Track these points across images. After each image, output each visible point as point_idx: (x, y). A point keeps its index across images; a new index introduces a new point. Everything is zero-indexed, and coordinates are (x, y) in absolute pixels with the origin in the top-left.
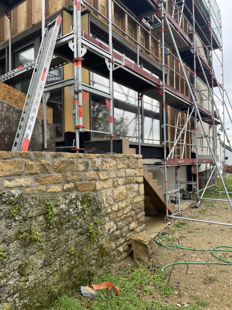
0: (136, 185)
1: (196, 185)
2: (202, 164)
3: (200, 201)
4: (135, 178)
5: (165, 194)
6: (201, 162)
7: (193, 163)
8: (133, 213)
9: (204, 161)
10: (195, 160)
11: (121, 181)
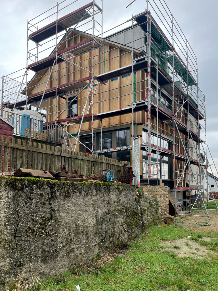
0: (166, 198)
1: (189, 202)
2: (192, 190)
3: (191, 210)
4: (166, 195)
5: (175, 204)
6: (192, 189)
7: (188, 190)
8: (166, 208)
9: (194, 189)
10: (189, 188)
11: (162, 196)
